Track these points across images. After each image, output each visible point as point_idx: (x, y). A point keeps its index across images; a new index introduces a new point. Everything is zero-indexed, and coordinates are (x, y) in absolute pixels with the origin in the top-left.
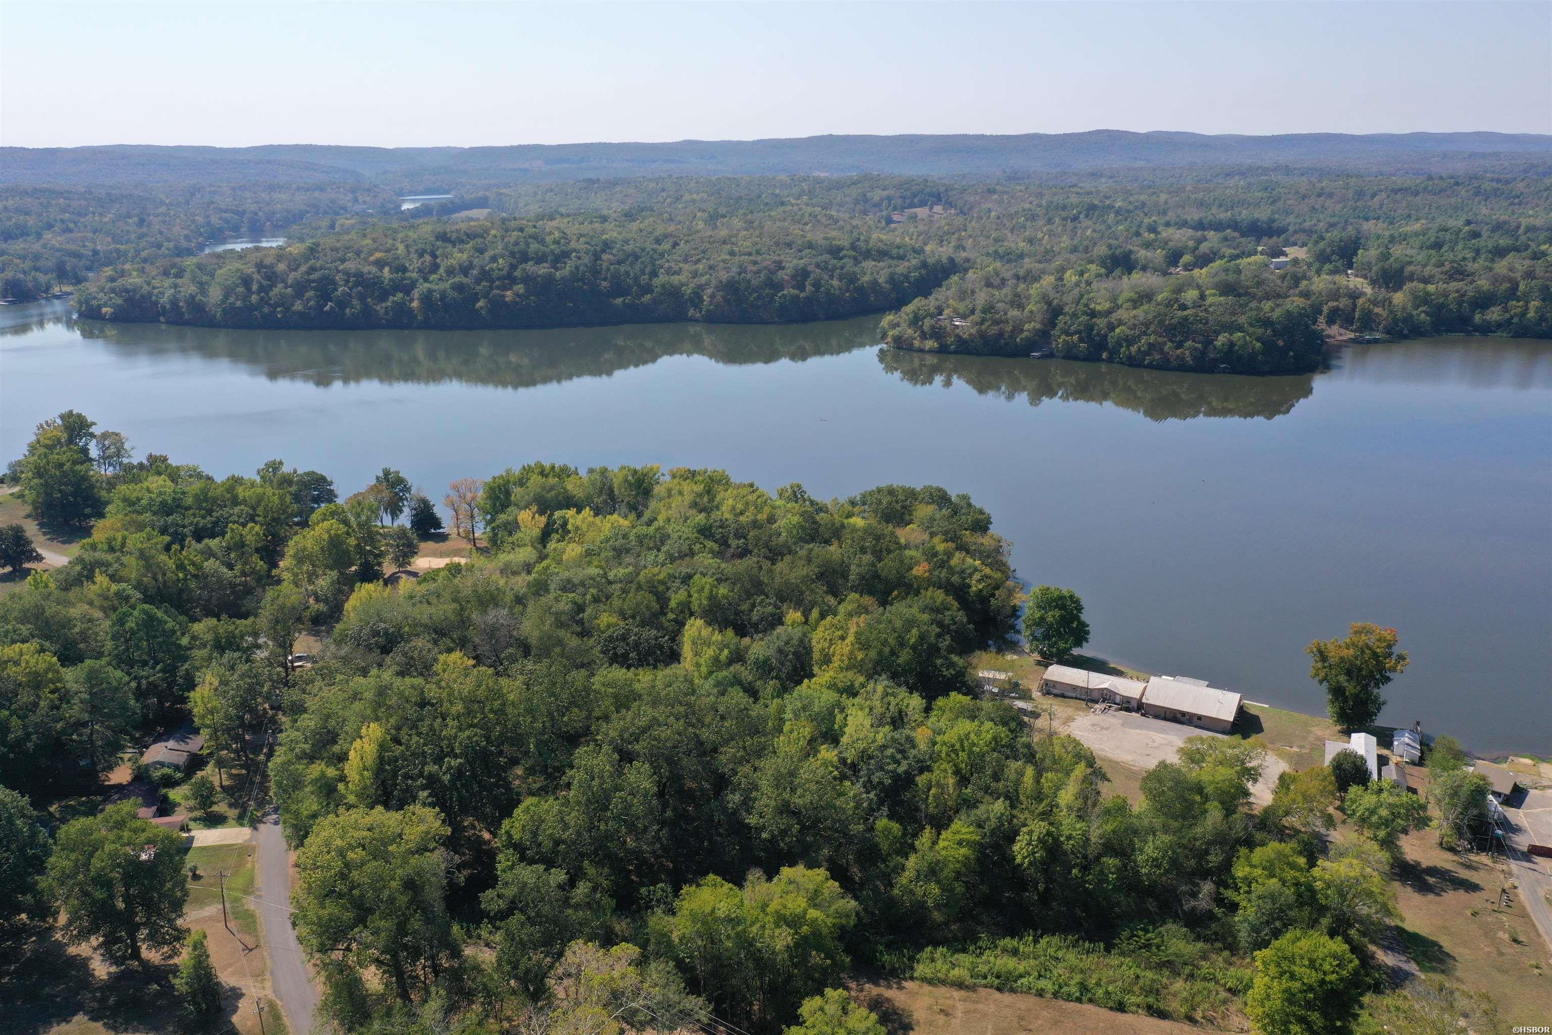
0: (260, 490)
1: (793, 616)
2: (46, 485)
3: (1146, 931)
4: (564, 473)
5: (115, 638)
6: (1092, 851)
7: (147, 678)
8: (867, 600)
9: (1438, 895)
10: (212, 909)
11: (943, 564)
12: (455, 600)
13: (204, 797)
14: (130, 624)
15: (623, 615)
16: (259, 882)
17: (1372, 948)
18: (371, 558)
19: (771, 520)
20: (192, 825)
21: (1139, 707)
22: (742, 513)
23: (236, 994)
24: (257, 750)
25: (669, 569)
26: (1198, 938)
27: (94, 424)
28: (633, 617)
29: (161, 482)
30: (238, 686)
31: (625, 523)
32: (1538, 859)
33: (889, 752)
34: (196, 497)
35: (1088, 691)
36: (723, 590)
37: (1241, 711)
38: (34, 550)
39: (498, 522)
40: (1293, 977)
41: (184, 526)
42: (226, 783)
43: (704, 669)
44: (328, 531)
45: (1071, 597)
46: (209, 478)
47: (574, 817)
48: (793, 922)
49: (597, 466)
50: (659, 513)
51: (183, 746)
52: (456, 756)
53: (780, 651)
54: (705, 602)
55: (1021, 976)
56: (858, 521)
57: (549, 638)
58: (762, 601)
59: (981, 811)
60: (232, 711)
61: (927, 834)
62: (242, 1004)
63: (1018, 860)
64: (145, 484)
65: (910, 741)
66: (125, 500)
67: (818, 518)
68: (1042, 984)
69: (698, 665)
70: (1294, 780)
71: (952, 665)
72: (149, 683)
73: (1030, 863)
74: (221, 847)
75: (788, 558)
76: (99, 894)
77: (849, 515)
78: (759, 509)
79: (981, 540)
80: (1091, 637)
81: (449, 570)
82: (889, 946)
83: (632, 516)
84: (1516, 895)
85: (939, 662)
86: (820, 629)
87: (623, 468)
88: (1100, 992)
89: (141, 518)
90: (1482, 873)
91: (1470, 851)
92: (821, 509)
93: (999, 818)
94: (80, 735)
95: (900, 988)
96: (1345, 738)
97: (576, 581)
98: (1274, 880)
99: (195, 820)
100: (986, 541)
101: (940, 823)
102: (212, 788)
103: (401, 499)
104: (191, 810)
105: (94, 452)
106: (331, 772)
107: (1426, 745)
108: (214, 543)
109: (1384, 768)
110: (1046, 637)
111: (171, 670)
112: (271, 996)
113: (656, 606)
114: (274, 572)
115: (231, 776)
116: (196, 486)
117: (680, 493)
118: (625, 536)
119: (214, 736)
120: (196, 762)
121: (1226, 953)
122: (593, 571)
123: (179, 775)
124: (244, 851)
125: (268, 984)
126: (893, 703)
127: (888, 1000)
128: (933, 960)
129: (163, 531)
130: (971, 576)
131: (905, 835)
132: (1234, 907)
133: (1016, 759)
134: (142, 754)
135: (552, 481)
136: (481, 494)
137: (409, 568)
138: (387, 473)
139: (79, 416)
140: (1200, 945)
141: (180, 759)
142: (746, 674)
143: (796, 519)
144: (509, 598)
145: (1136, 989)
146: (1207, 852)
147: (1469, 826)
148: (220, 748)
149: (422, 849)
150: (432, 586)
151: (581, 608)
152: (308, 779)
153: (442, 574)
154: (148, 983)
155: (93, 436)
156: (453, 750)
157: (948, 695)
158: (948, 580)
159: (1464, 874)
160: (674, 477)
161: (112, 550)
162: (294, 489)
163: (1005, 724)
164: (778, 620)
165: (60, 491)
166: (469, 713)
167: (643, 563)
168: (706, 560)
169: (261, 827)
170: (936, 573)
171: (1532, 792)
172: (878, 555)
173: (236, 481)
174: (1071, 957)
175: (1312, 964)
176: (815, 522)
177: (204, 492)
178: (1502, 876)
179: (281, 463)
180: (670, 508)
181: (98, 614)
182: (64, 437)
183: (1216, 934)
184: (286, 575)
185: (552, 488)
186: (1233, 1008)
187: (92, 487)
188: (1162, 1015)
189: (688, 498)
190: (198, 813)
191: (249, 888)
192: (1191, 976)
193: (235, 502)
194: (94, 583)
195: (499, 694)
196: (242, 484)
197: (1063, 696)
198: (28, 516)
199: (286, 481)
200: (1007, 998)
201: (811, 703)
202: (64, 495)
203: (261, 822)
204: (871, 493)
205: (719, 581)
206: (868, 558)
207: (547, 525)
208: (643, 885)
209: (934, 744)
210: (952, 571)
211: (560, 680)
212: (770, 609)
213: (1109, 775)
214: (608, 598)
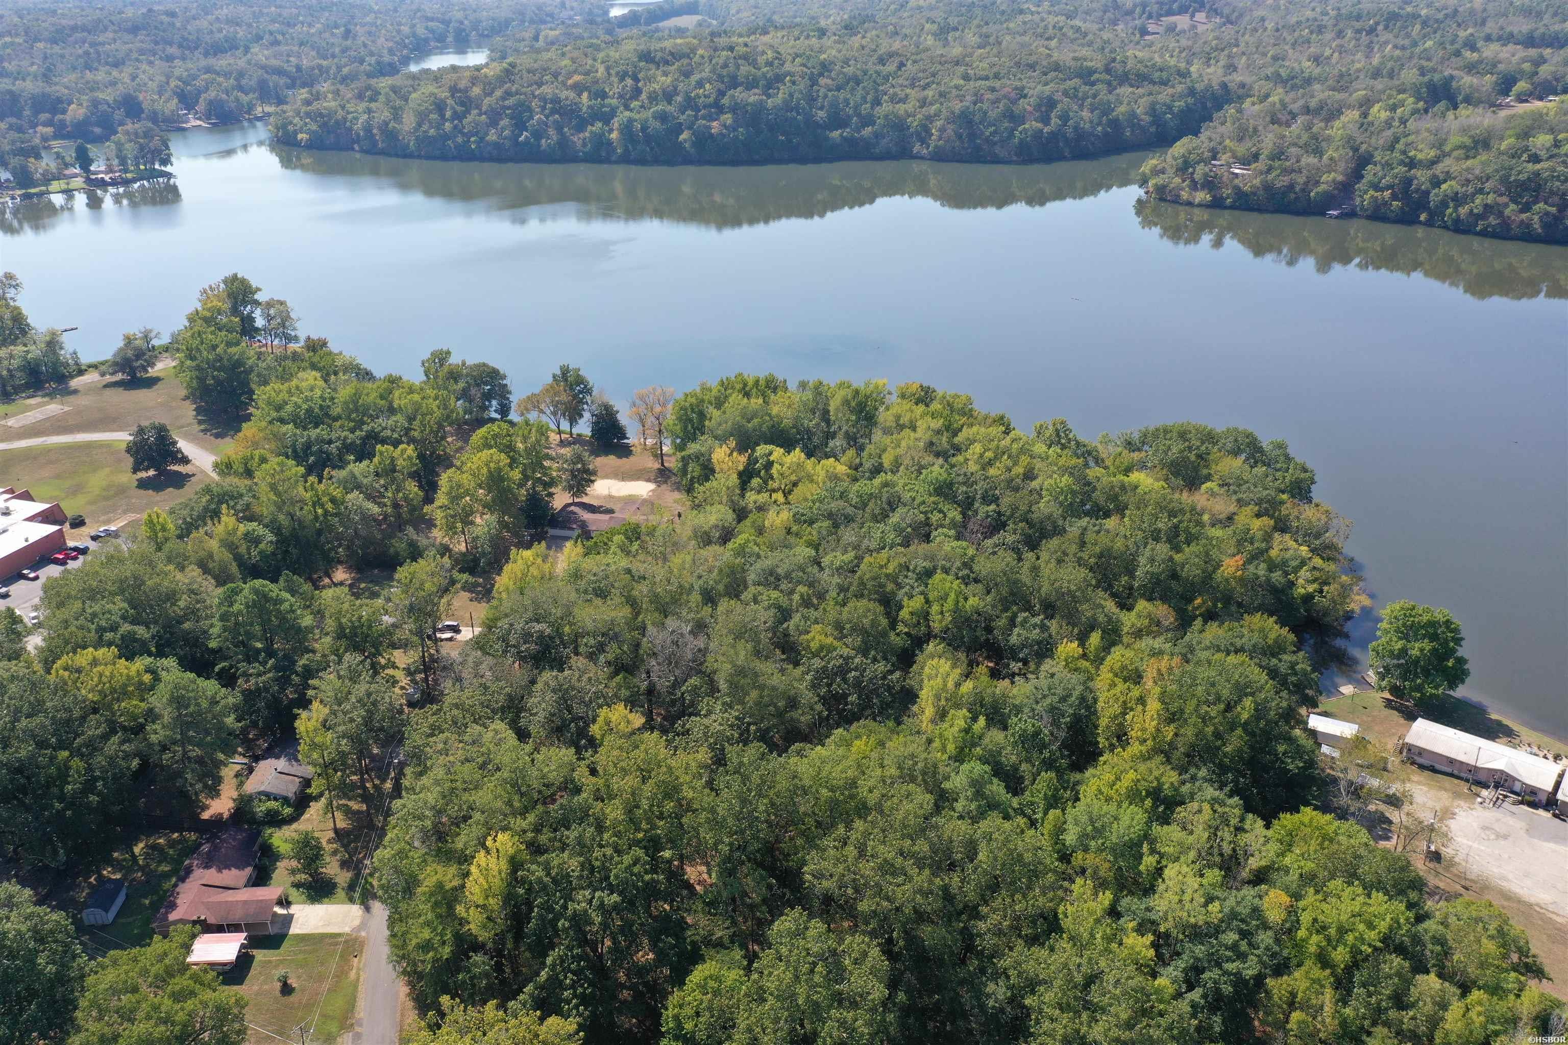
1: (1069, 648)
2: (199, 369)
4: (772, 386)
7: (256, 677)
8: (1163, 612)
11: (1259, 555)
13: (309, 859)
14: (239, 605)
15: (839, 626)
16: (362, 1010)
18: (539, 488)
19: (1029, 475)
21: (1551, 804)
22: (990, 463)
25: (899, 556)
27: (258, 289)
29: (311, 381)
31: (843, 471)
34: (346, 404)
35: (1473, 770)
36: (972, 599)
38: (179, 451)
39: (688, 451)
41: (330, 442)
42: (340, 827)
44: (488, 464)
45: (1448, 623)
46: (367, 375)
49: (811, 379)
51: (293, 769)
52: (610, 889)
53: (1054, 711)
54: (949, 619)
56: (1142, 481)
57: (744, 673)
58: (1025, 620)
64: (294, 382)
66: (270, 403)
67: (1089, 474)
74: (322, 937)
75: (1054, 542)
77: (1127, 471)
78: (1013, 459)
79: (1304, 511)
80: (1470, 676)
86: (1106, 673)
87: (842, 385)
89: (283, 430)
92: (1088, 455)
97: (781, 570)
99: (297, 888)
100: (1309, 513)
102: (319, 848)
103: (581, 402)
105: (260, 322)
106: (451, 880)
108: (359, 469)
114: (427, 509)
115: (348, 814)
116: (350, 387)
117: (913, 425)
118: (843, 495)
119: (324, 774)
122: (802, 552)
123: (287, 811)
124: (350, 948)
130: (1296, 570)
135: (756, 402)
136: (670, 407)
138: (565, 371)
139: (243, 281)
141: (290, 788)
144: (695, 592)
148: (332, 787)
151: (785, 614)
152: (420, 891)
153: (618, 538)
155: (257, 303)
156: (607, 877)
157: (1294, 810)
158: (1268, 580)
160: (903, 396)
162: (461, 385)
164: (1045, 650)
166: (631, 822)
167: (866, 542)
168: (947, 542)
169: (373, 905)
170: (1251, 568)
172: (1176, 544)
173: (393, 381)
176: (1088, 483)
179: (448, 353)
180: (899, 446)
182: (226, 306)
184: (439, 515)
185: (754, 415)
189: (923, 435)
190: (302, 880)
191: (347, 1018)
193: (392, 410)
194: (219, 523)
196: (399, 387)
197: (1433, 770)
199: (454, 376)
202: (218, 381)
203: (374, 897)
204: (1156, 434)
206: (1162, 548)
207: (747, 465)
210: (1272, 565)
212: (1035, 634)
214: (821, 596)
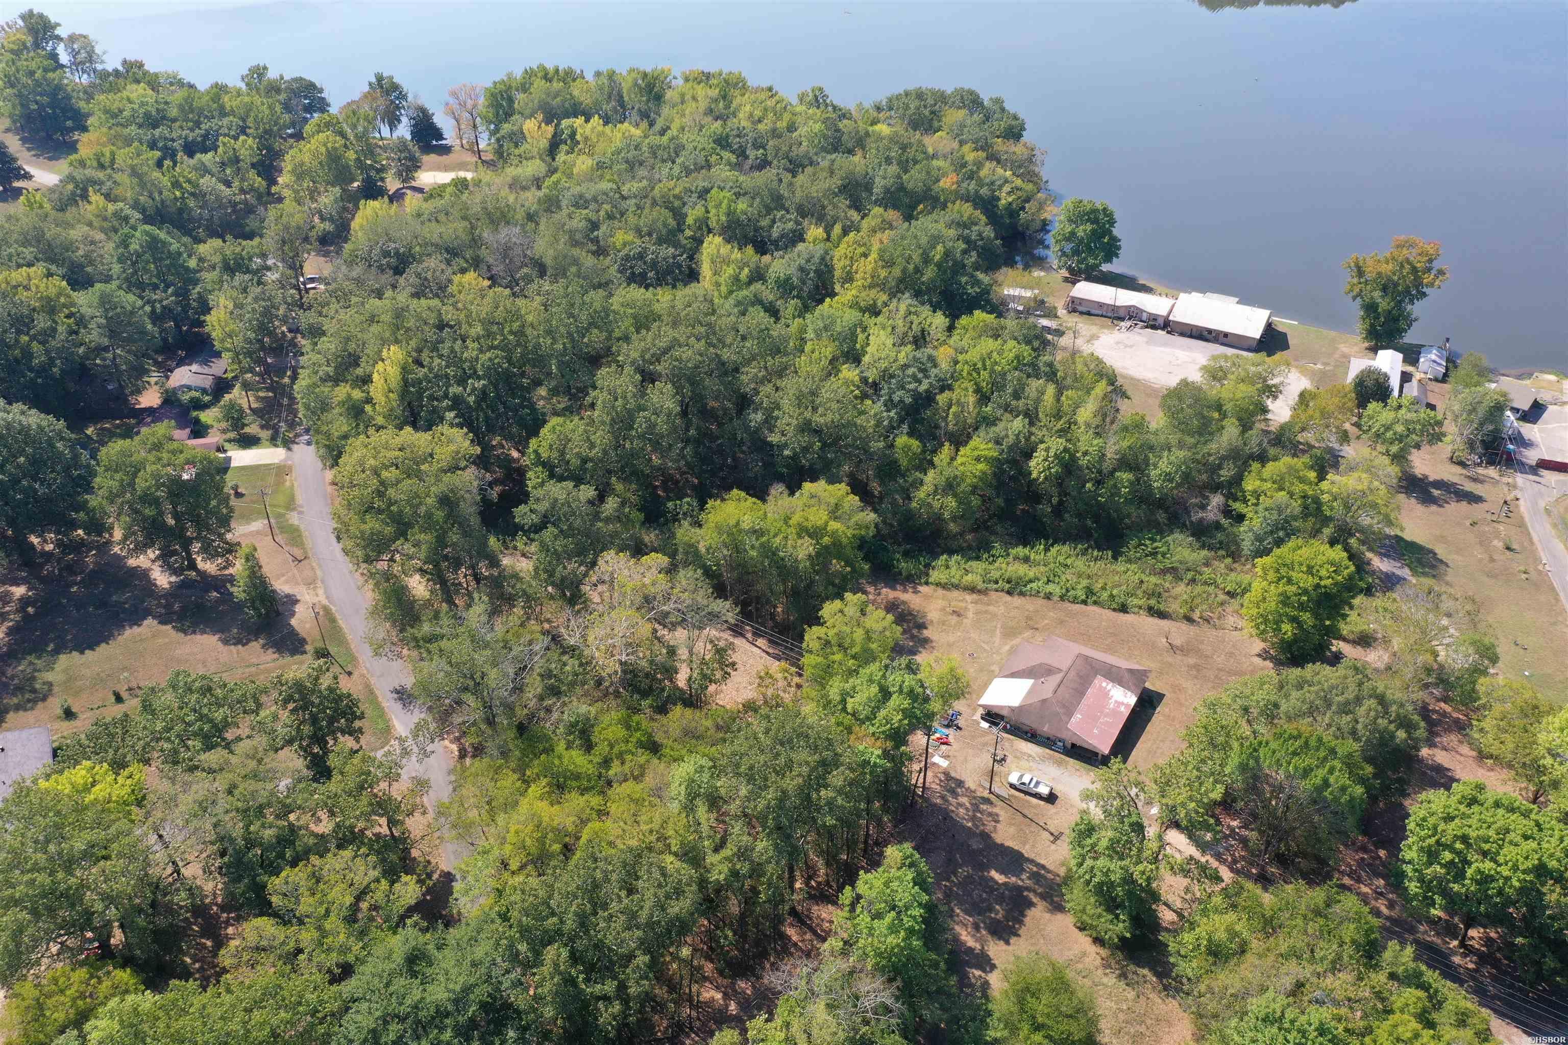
0: (247, 99)
1: (815, 232)
2: (20, 95)
3: (1153, 540)
4: (569, 77)
5: (121, 260)
6: (1107, 466)
7: (161, 301)
8: (892, 215)
9: (1441, 506)
10: (258, 525)
11: (971, 176)
12: (464, 218)
13: (235, 419)
14: (134, 246)
15: (638, 231)
16: (300, 499)
17: (1369, 555)
18: (373, 173)
19: (792, 128)
20: (227, 446)
21: (1166, 325)
22: (760, 121)
23: (292, 601)
24: (281, 372)
25: (685, 183)
26: (1203, 547)
27: (58, 25)
28: (650, 234)
29: (141, 91)
30: (254, 310)
31: (637, 132)
32: (1544, 472)
33: (910, 371)
34: (181, 107)
35: (1114, 308)
36: (742, 205)
37: (1269, 327)
38: (20, 168)
39: (502, 132)
40: (1290, 581)
41: (173, 140)
42: (254, 405)
43: (724, 289)
44: (325, 145)
45: (1105, 209)
46: (191, 86)
47: (602, 437)
48: (815, 533)
49: (604, 68)
50: (672, 121)
51: (206, 370)
52: (479, 378)
53: (801, 269)
54: (724, 218)
55: (1031, 581)
56: (883, 129)
57: (565, 257)
58: (783, 217)
59: (999, 429)
60: (251, 335)
61: (947, 450)
62: (298, 608)
63: (1034, 475)
64: (125, 94)
65: (931, 359)
66: (106, 111)
67: (841, 125)
68: (1050, 588)
69: (718, 284)
70: (1314, 396)
71: (978, 282)
72: (164, 307)
73: (1046, 478)
74: (258, 467)
75: (809, 170)
76: (148, 512)
77: (874, 122)
78: (778, 116)
79: (1013, 148)
80: (1121, 252)
81: (456, 185)
82: (906, 554)
83: (644, 124)
84: (1517, 506)
85: (964, 279)
86: (843, 246)
87: (632, 70)
88: (1105, 595)
89: (126, 131)
90: (1487, 486)
91: (1479, 465)
92: (844, 115)
93: (1018, 435)
94: (104, 359)
95: (916, 592)
96: (1371, 355)
97: (588, 196)
98: (1283, 493)
99: (229, 441)
100: (1018, 149)
101: (959, 440)
102: (241, 411)
103: (398, 108)
104: (224, 431)
105: (64, 58)
106: (357, 394)
107: (1451, 361)
108: (207, 158)
109: (1406, 385)
110: (1076, 252)
111: (182, 294)
112: (325, 602)
113: (672, 223)
114: (274, 189)
115: (258, 399)
116: (179, 96)
117: (694, 98)
118: (637, 148)
119: (236, 359)
120: (221, 386)
121: (1229, 560)
122: (605, 185)
123: (207, 398)
124: (282, 471)
125: (321, 592)
126: (916, 322)
127: (904, 603)
128: (947, 567)
129: (153, 145)
130: (1000, 187)
131: (924, 452)
132: (1240, 518)
133: (1038, 377)
134: (168, 378)
135: (557, 85)
136: (482, 101)
137: (413, 184)
138: (380, 78)
139: (41, 16)
140: (1204, 553)
141: (207, 383)
142: (768, 294)
143: (818, 127)
144: (520, 215)
145: (1140, 593)
146: (1220, 467)
147: (1483, 441)
148: (243, 371)
149: (454, 468)
150: (439, 203)
151: (595, 226)
152: (335, 401)
153: (449, 190)
154: (207, 591)
155: (59, 38)
156: (475, 372)
157: (971, 313)
158: (977, 192)
159: (1469, 487)
160: (687, 80)
161: (102, 166)
162: (282, 97)
163: (1028, 342)
164: (798, 237)
165: (37, 103)
166: (489, 335)
167: (657, 176)
168: (722, 173)
169: (295, 447)
170: (965, 185)
171: (1551, 408)
172: (905, 166)
173: (219, 90)
174: (1080, 564)
175: (1310, 570)
176: (838, 130)
177: (189, 100)
178: (1506, 489)
179: (265, 68)
180: (683, 115)
181: (99, 236)
182: (29, 40)
183: (1221, 543)
184: (286, 193)
185: (557, 94)
186: (1229, 609)
187: (68, 98)
188: (1162, 615)
189: (703, 105)
190: (232, 435)
191: (291, 504)
192: (1193, 581)
193: (223, 113)
194: (89, 202)
195: (516, 315)
196: (227, 93)
197: (1089, 314)
198: (7, 130)
199: (274, 88)
200: (1017, 601)
201: (833, 322)
202: (42, 107)
203: (294, 442)
204: (898, 97)
205: (738, 195)
206: (893, 169)
207: (555, 135)
208: (669, 499)
209: (956, 362)
210: (981, 183)
211: (578, 301)
212: (790, 225)
213: (1129, 393)
214: (622, 215)
